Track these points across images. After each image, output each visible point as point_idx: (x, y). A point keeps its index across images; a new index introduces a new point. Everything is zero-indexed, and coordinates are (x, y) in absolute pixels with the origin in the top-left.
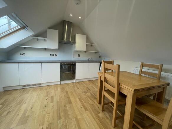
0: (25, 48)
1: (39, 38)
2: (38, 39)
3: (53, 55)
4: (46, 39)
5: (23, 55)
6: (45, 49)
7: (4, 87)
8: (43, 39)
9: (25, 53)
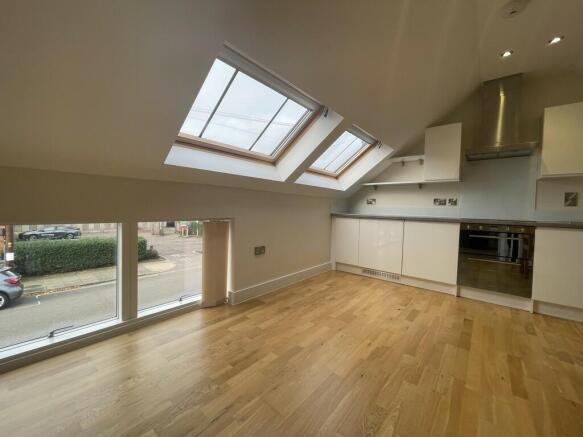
0: (376, 187)
1: (407, 159)
2: (403, 163)
3: (443, 203)
4: (423, 157)
5: (371, 203)
6: (421, 186)
7: (337, 263)
8: (416, 158)
9: (374, 200)
